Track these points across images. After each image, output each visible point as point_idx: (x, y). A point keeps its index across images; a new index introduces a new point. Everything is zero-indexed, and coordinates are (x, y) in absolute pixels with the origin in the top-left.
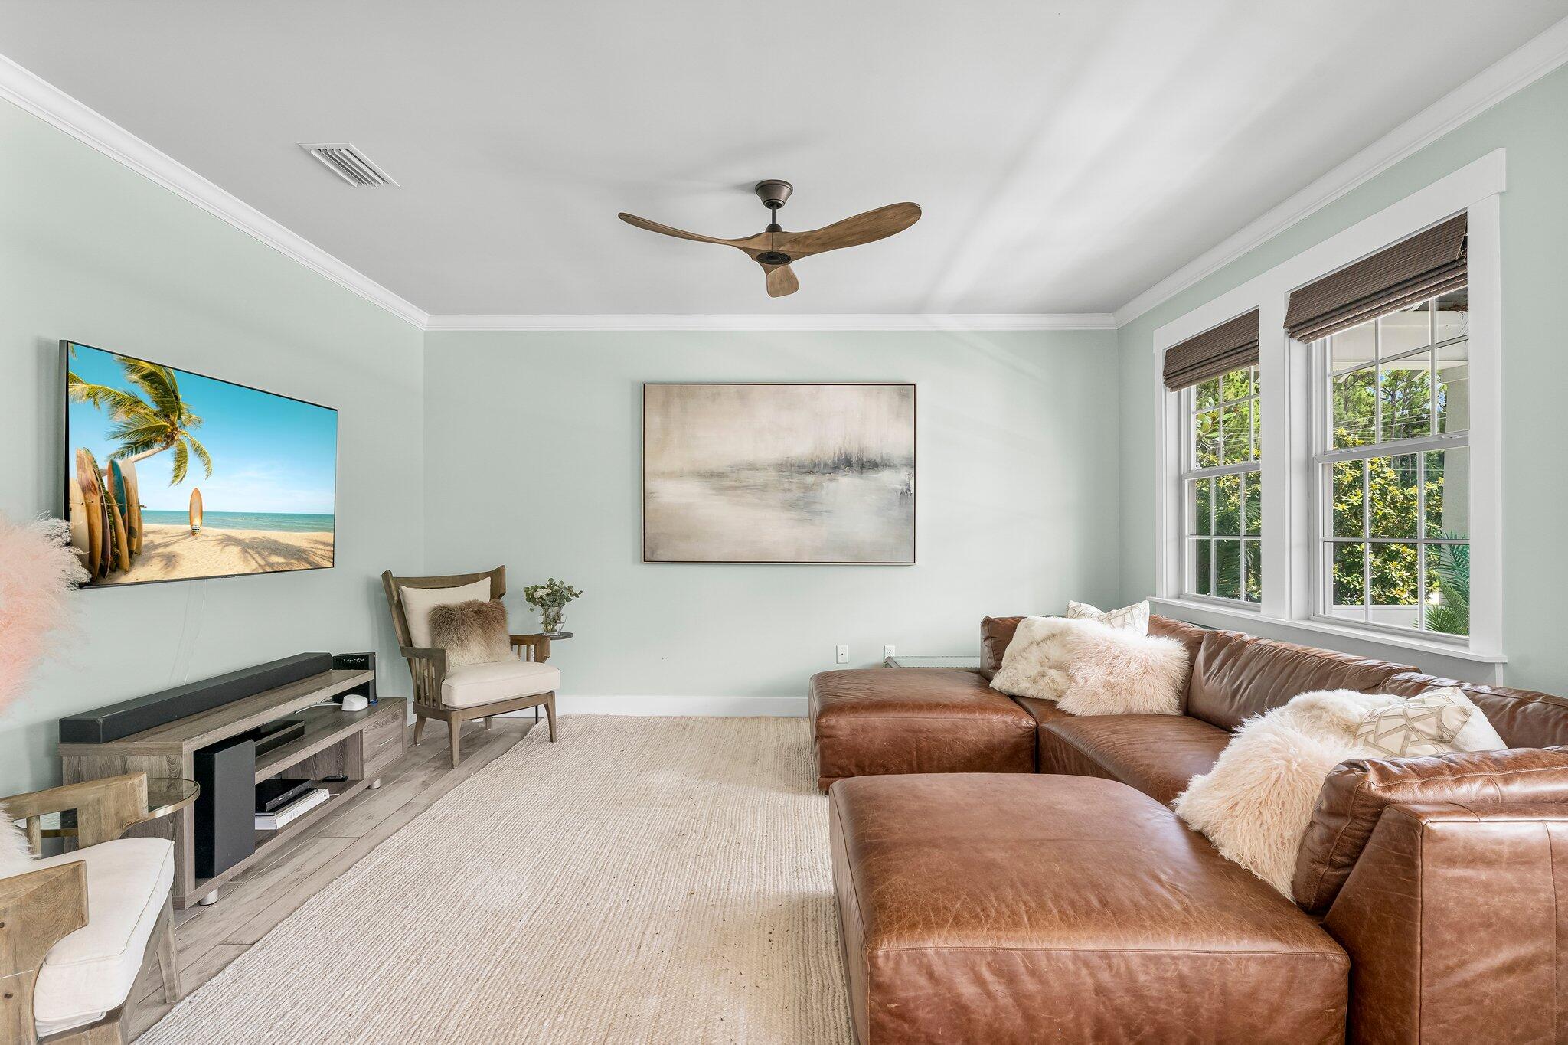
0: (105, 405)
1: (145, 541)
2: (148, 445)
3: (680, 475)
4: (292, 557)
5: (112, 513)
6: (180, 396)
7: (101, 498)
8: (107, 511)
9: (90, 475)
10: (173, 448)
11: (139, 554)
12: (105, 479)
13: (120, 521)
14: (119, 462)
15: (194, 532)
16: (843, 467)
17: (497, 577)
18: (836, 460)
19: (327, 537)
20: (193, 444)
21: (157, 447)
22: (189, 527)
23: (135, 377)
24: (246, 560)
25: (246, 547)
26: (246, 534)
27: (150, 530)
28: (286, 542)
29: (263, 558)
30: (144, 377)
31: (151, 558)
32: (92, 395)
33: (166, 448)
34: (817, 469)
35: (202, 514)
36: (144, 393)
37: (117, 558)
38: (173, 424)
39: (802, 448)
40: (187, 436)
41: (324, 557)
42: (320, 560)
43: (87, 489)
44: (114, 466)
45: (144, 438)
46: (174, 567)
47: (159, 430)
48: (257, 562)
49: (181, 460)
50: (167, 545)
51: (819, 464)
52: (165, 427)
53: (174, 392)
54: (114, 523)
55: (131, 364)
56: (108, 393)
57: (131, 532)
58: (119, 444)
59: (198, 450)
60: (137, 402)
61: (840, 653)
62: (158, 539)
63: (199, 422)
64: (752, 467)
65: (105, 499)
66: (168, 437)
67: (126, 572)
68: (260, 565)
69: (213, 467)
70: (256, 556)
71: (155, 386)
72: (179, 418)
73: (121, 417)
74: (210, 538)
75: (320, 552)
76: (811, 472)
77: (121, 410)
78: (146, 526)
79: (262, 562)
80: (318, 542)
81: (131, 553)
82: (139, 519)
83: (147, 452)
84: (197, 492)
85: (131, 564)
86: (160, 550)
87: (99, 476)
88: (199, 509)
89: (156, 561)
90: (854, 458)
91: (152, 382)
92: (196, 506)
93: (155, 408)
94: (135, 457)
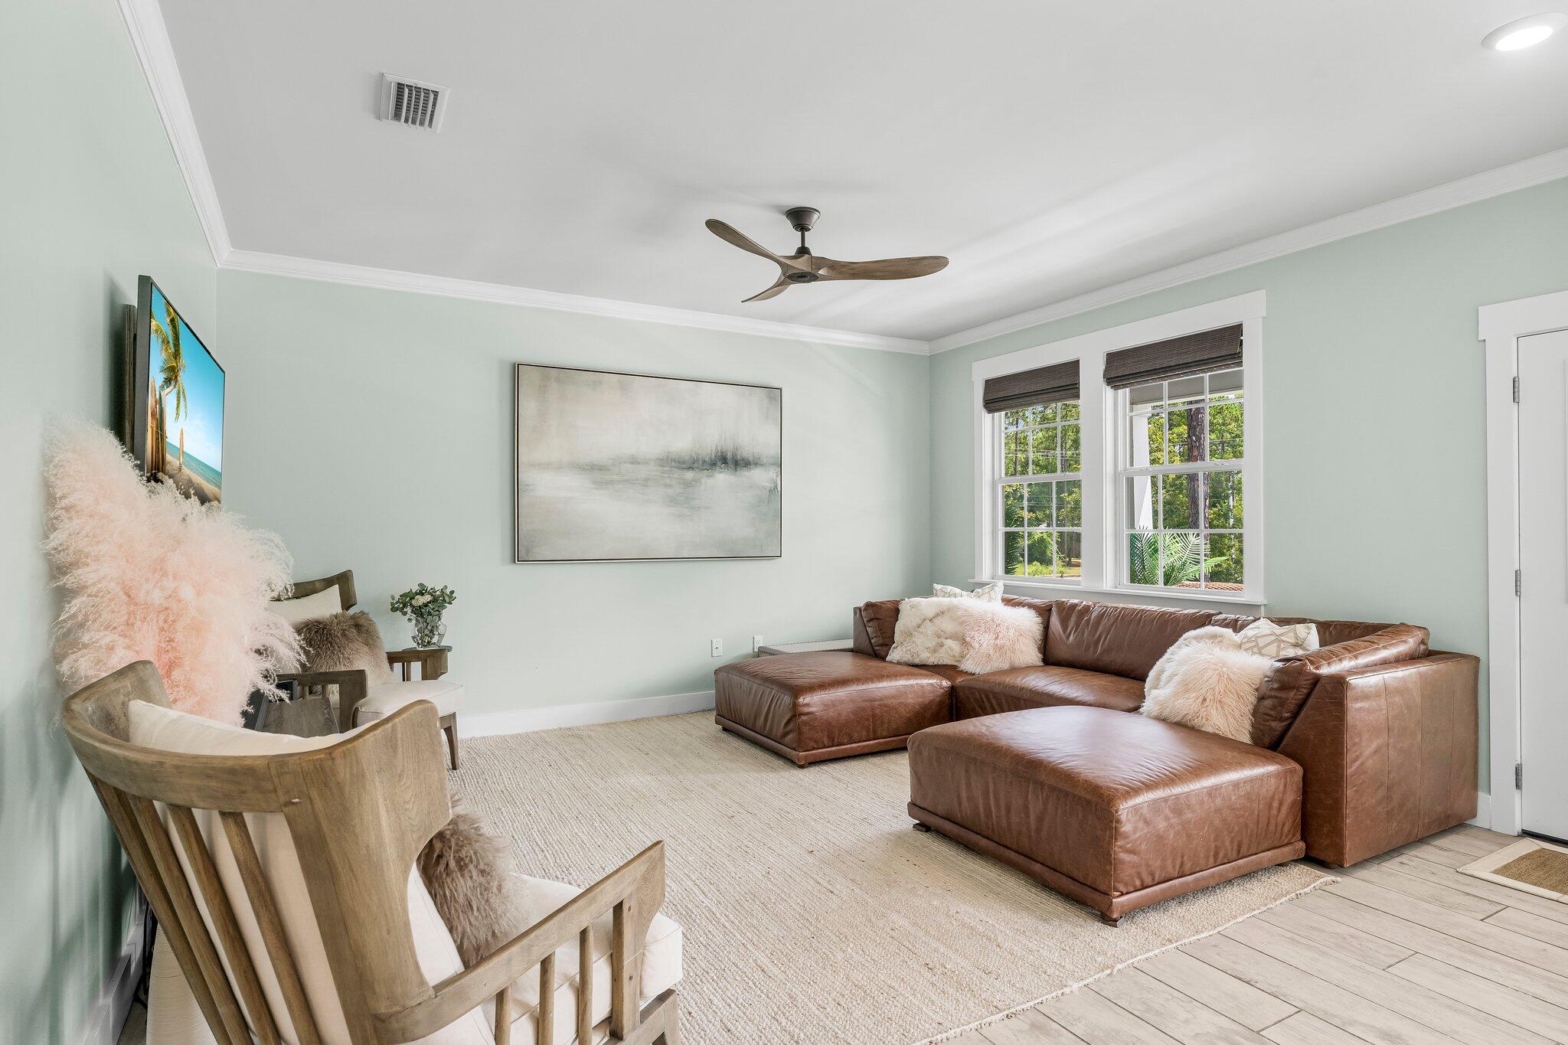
3: (559, 467)
16: (719, 463)
17: (343, 580)
18: (713, 457)
34: (696, 465)
39: (682, 444)
51: (698, 460)
61: (714, 647)
64: (634, 461)
76: (691, 468)
90: (729, 456)
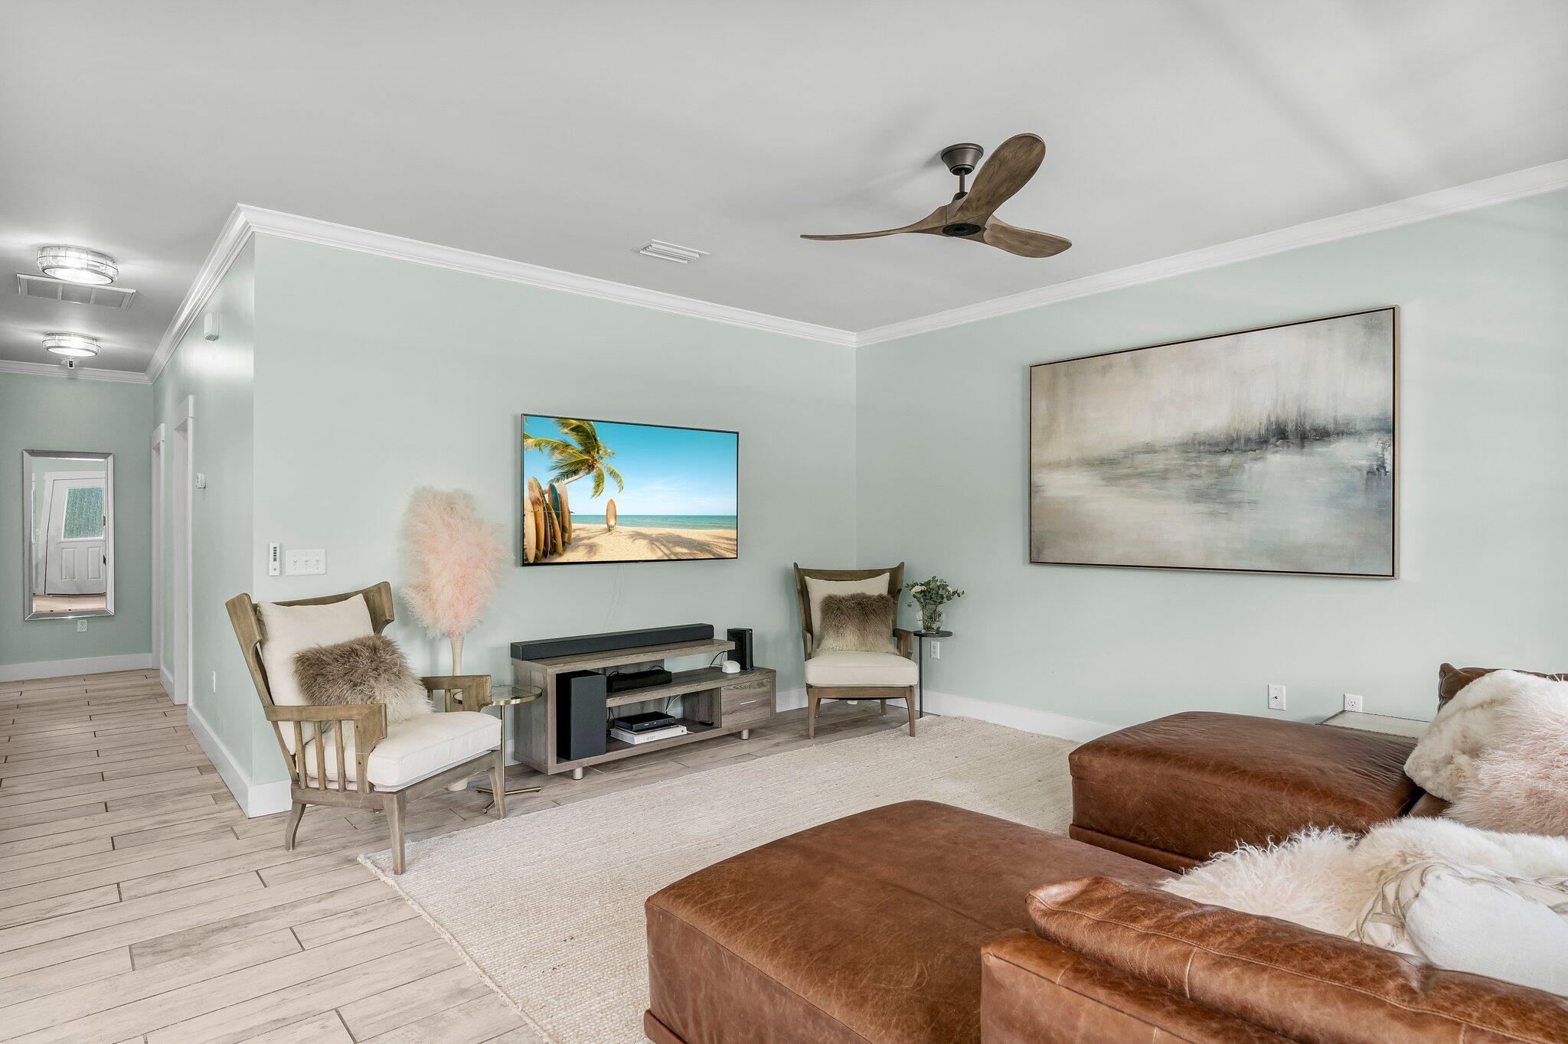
0: (547, 450)
1: (573, 535)
2: (575, 472)
3: (1066, 465)
4: (696, 548)
5: (551, 517)
6: (598, 438)
7: (544, 508)
8: (548, 516)
9: (537, 494)
10: (594, 473)
11: (569, 544)
12: (546, 496)
13: (556, 522)
14: (556, 485)
15: (609, 529)
16: (1273, 440)
17: (896, 574)
18: (1263, 432)
19: (732, 534)
20: (609, 469)
21: (581, 474)
22: (606, 526)
23: (566, 430)
24: (653, 550)
25: (653, 541)
26: (653, 531)
27: (577, 528)
28: (690, 537)
29: (669, 549)
30: (572, 430)
31: (577, 547)
32: (538, 445)
33: (588, 473)
34: (1236, 446)
35: (616, 516)
36: (573, 440)
37: (554, 546)
38: (593, 457)
39: (1214, 420)
40: (602, 465)
41: (730, 551)
42: (723, 552)
43: (535, 502)
44: (552, 488)
45: (573, 468)
46: (595, 553)
47: (583, 462)
48: (662, 551)
49: (599, 481)
50: (589, 538)
51: (1238, 439)
52: (588, 460)
53: (594, 436)
54: (552, 524)
55: (563, 421)
56: (548, 442)
57: (564, 529)
58: (556, 473)
59: (613, 473)
60: (567, 446)
61: (1272, 695)
62: (583, 534)
63: (614, 454)
64: (1150, 449)
65: (547, 508)
66: (589, 466)
67: (560, 555)
68: (665, 554)
69: (624, 484)
70: (662, 547)
71: (579, 434)
72: (598, 452)
73: (557, 456)
74: (623, 533)
75: (723, 546)
76: (1227, 451)
77: (557, 452)
78: (574, 526)
79: (668, 552)
80: (719, 538)
81: (564, 543)
82: (569, 521)
83: (575, 477)
84: (612, 502)
85: (564, 550)
86: (584, 542)
87: (542, 494)
88: (613, 512)
89: (581, 548)
90: (1290, 427)
91: (578, 432)
92: (611, 511)
93: (580, 448)
94: (566, 481)
